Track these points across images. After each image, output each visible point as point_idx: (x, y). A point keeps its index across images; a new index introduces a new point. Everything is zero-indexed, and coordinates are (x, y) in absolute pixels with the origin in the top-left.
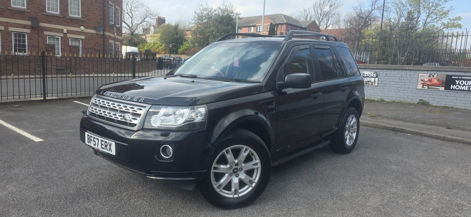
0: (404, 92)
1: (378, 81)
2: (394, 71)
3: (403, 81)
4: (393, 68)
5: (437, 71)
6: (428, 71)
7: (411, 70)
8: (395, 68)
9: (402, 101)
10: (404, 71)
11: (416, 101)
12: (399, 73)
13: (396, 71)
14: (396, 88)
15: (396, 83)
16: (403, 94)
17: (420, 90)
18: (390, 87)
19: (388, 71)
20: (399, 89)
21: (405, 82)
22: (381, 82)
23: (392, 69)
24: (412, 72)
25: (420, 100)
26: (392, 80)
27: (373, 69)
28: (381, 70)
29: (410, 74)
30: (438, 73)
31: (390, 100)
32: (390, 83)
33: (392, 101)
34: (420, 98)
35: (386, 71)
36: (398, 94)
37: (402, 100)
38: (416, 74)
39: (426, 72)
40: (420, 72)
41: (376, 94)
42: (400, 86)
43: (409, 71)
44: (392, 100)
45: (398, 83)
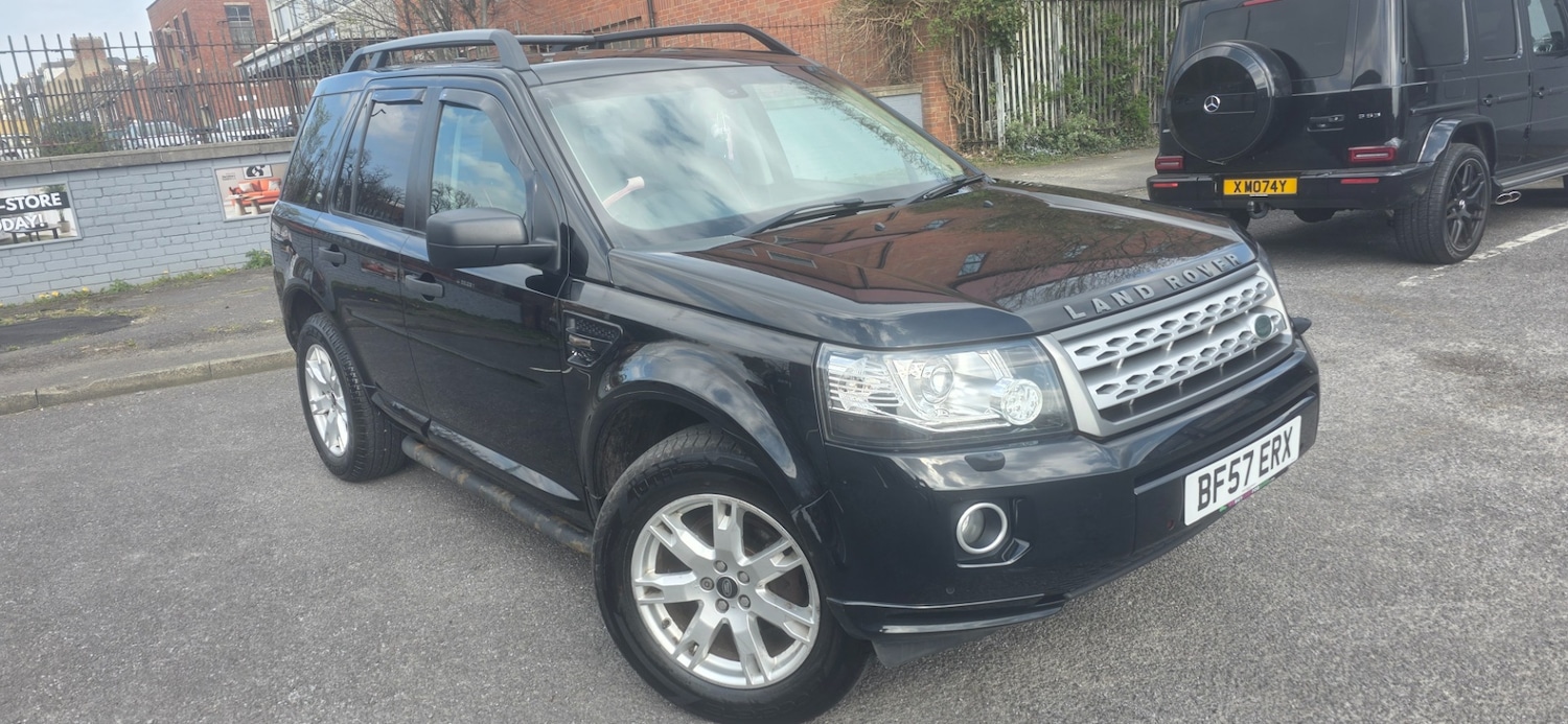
0: (189, 238)
1: (78, 218)
2: (124, 173)
3: (170, 203)
4: (120, 164)
5: (266, 155)
6: (239, 157)
7: (185, 162)
8: (130, 163)
9: (194, 272)
10: (163, 169)
11: (239, 261)
12: (149, 178)
13: (132, 172)
14: (157, 233)
15: (148, 215)
16: (188, 247)
17: (239, 224)
18: (133, 232)
19: (103, 175)
20: (166, 232)
21: (180, 207)
22: (89, 221)
23: (118, 167)
24: (190, 167)
25: (248, 255)
26: (131, 207)
27: (37, 176)
28: (73, 177)
29: (187, 174)
30: (271, 160)
31: (149, 280)
32: (128, 217)
33: (156, 280)
34: (249, 249)
35: (94, 175)
36: (170, 249)
37: (191, 266)
38: (206, 173)
39: (236, 163)
40: (217, 165)
41: (89, 271)
42: (167, 222)
43: (182, 167)
44: (157, 278)
45: (157, 214)
